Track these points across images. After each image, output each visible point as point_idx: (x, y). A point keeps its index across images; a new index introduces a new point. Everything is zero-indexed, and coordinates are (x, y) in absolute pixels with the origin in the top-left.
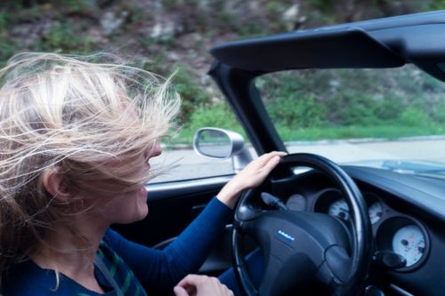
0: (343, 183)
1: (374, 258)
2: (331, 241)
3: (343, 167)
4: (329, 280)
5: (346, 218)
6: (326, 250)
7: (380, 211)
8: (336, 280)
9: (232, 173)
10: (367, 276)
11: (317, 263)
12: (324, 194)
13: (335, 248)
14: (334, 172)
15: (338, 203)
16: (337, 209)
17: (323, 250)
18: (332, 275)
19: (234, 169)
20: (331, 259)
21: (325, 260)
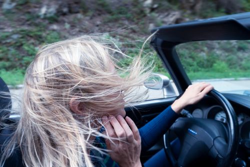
0: (224, 103)
1: (240, 143)
2: (217, 135)
3: (223, 94)
4: (216, 156)
5: (224, 121)
6: (214, 140)
7: (242, 117)
8: (219, 156)
9: (163, 97)
10: (236, 153)
11: (210, 147)
12: (212, 109)
13: (219, 138)
14: (219, 97)
15: (220, 113)
16: (220, 116)
17: (213, 140)
18: (217, 153)
19: (164, 95)
20: (217, 145)
21: (214, 145)
